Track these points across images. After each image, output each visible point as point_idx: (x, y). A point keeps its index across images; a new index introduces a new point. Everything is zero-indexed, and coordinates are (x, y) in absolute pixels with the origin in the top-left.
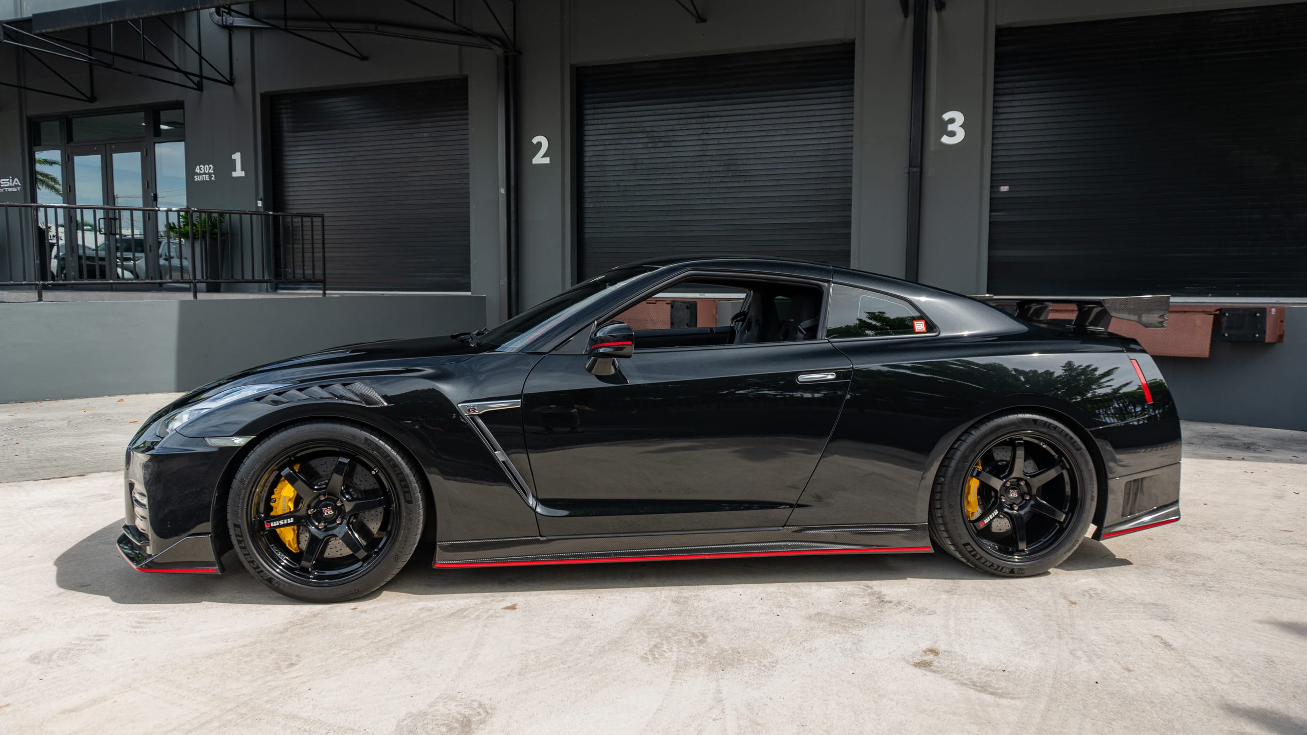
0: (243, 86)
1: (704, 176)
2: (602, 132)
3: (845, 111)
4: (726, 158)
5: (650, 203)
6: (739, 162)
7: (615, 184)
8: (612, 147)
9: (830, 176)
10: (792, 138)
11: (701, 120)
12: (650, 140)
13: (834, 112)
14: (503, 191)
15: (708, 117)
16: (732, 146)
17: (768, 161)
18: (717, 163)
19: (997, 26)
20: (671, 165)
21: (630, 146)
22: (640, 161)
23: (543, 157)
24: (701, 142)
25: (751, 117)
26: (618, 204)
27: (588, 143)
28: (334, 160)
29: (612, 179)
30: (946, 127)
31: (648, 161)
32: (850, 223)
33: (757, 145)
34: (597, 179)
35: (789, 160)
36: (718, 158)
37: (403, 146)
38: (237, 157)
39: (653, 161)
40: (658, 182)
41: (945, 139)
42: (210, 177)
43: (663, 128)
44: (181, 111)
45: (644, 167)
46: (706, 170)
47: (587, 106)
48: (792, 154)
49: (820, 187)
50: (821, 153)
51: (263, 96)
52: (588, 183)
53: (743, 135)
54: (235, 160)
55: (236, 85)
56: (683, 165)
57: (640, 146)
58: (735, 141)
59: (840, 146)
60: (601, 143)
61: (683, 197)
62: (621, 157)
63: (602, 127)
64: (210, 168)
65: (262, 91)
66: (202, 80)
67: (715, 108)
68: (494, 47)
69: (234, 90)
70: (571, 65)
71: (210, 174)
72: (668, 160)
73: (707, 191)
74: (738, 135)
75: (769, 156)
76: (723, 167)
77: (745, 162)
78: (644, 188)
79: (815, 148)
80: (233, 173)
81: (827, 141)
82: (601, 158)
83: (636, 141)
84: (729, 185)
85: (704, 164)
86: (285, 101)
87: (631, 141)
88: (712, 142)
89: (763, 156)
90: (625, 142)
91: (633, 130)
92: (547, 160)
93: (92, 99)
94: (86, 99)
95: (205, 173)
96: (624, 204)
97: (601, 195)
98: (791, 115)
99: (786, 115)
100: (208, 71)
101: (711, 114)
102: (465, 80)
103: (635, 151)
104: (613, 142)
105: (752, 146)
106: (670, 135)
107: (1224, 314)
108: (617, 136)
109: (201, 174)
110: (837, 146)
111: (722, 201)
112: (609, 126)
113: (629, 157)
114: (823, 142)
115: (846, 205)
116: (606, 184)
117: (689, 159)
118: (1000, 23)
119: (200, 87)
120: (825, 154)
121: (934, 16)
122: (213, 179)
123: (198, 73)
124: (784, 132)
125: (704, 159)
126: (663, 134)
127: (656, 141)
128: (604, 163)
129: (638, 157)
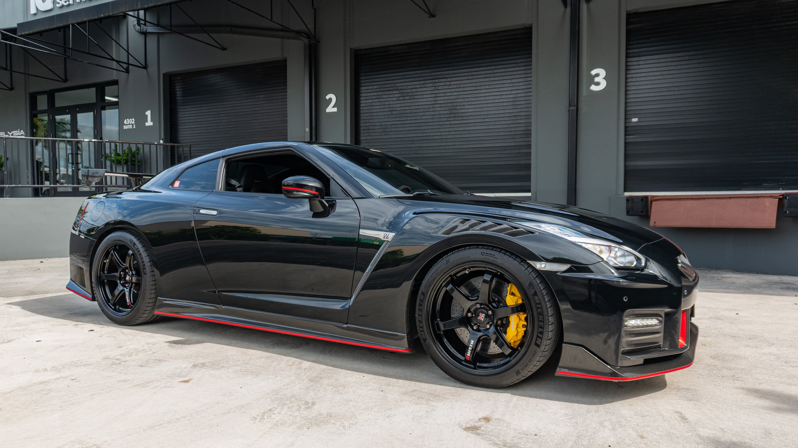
0: (153, 68)
1: (436, 117)
2: (371, 91)
3: (527, 72)
4: (450, 105)
5: (401, 136)
6: (458, 107)
7: (379, 124)
8: (377, 100)
9: (518, 115)
10: (493, 90)
11: (434, 81)
12: (401, 95)
13: (520, 72)
14: (307, 130)
15: (438, 79)
16: (453, 97)
17: (477, 106)
18: (444, 108)
19: (627, 11)
20: (414, 111)
21: (388, 99)
22: (395, 109)
23: (332, 107)
24: (434, 96)
25: (466, 78)
26: (381, 137)
27: (362, 98)
28: (206, 114)
29: (377, 121)
30: (593, 80)
31: (400, 109)
32: (530, 145)
33: (470, 96)
34: (367, 121)
35: (491, 105)
36: (445, 105)
37: (248, 104)
38: (148, 113)
39: (403, 108)
40: (406, 122)
41: (593, 88)
42: (133, 126)
43: (409, 87)
44: (117, 86)
45: (397, 112)
46: (437, 113)
47: (362, 74)
48: (492, 101)
49: (511, 122)
50: (511, 100)
51: (164, 75)
52: (362, 124)
53: (461, 90)
54: (147, 115)
55: (149, 69)
56: (422, 110)
57: (395, 99)
58: (456, 94)
59: (524, 95)
60: (370, 98)
61: (422, 131)
62: (383, 107)
63: (370, 87)
64: (133, 121)
65: (164, 72)
66: (129, 66)
67: (443, 73)
68: (302, 38)
69: (147, 72)
70: (351, 49)
71: (132, 124)
72: (413, 108)
73: (437, 127)
74: (457, 90)
75: (477, 103)
76: (447, 111)
77: (462, 107)
78: (397, 126)
79: (508, 96)
80: (146, 123)
81: (515, 92)
82: (370, 108)
84: (452, 122)
85: (435, 109)
86: (178, 78)
87: (389, 96)
88: (441, 95)
89: (474, 103)
90: (386, 96)
91: (390, 89)
92: (335, 110)
93: (66, 80)
94: (62, 80)
95: (130, 124)
96: (385, 137)
97: (371, 131)
98: (492, 75)
99: (489, 75)
100: (132, 61)
101: (440, 77)
102: (285, 61)
103: (392, 103)
104: (377, 97)
105: (467, 96)
106: (414, 91)
107: (786, 198)
108: (380, 93)
109: (127, 125)
110: (522, 95)
111: (448, 133)
112: (375, 87)
113: (387, 106)
114: (513, 92)
115: (528, 134)
116: (373, 124)
117: (426, 107)
118: (629, 9)
119: (127, 71)
120: (514, 100)
121: (584, 7)
122: (134, 127)
123: (126, 62)
124: (487, 87)
125: (436, 106)
126: (409, 91)
127: (405, 95)
128: (372, 111)
129: (394, 106)
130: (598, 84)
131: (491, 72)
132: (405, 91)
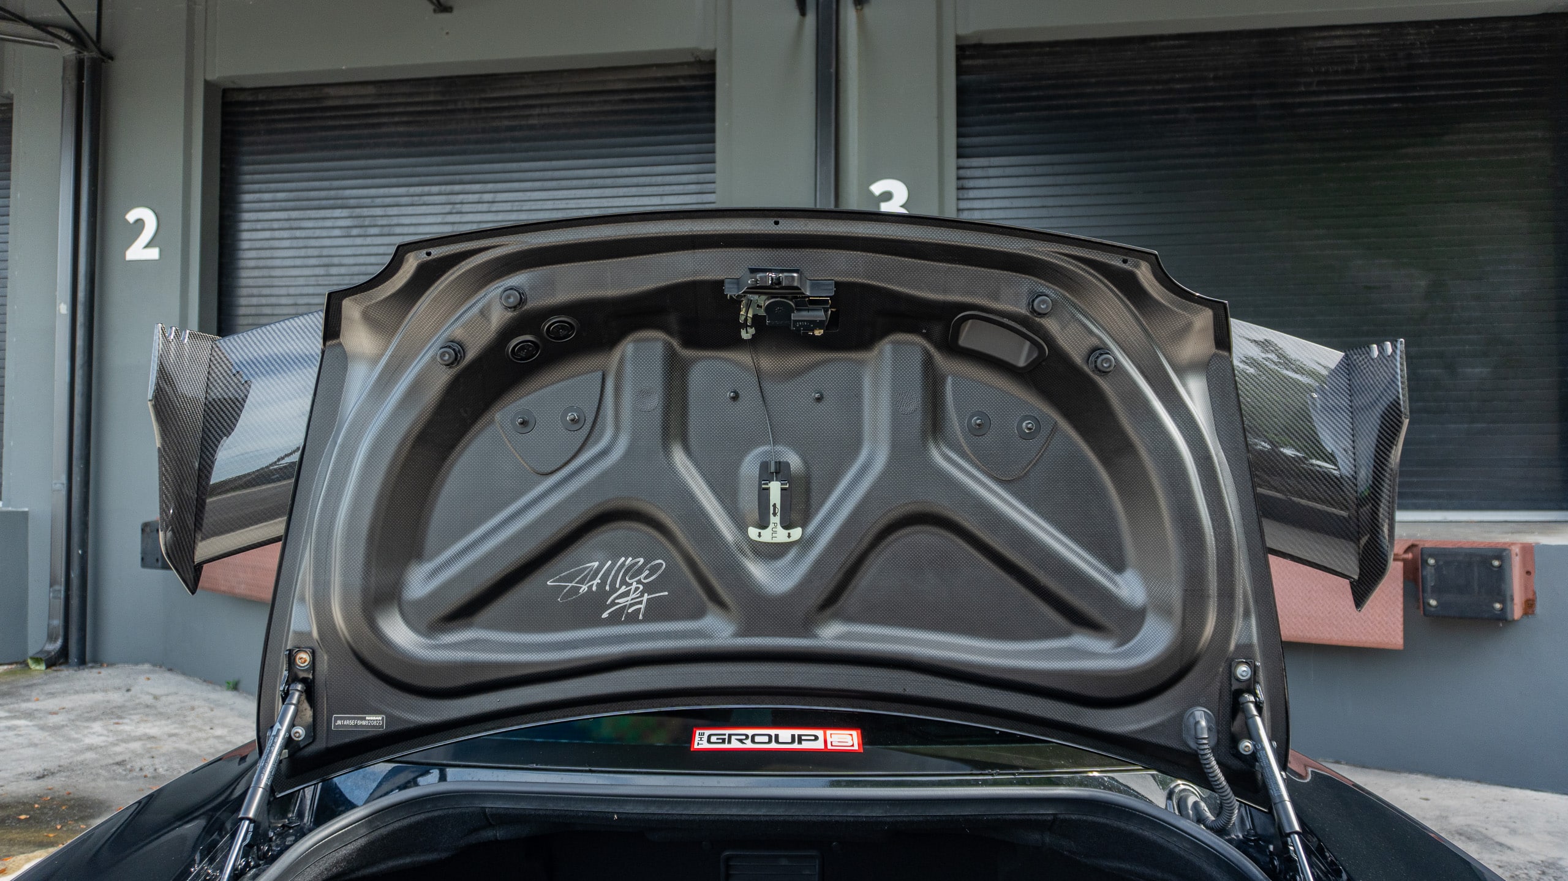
2: (268, 205)
3: (702, 177)
7: (290, 301)
8: (285, 234)
11: (448, 188)
12: (355, 222)
13: (684, 179)
14: (64, 309)
15: (461, 182)
19: (958, 38)
21: (318, 233)
22: (336, 260)
23: (146, 247)
25: (538, 184)
29: (283, 291)
30: (877, 207)
31: (351, 261)
39: (361, 260)
45: (343, 270)
57: (337, 232)
60: (266, 225)
62: (303, 252)
63: (267, 196)
68: (58, 44)
70: (208, 85)
82: (263, 254)
83: (329, 223)
87: (320, 223)
90: (312, 224)
91: (326, 203)
92: (154, 254)
98: (609, 181)
101: (466, 177)
102: (6, 105)
103: (327, 242)
104: (286, 224)
106: (392, 214)
107: (1425, 562)
108: (294, 214)
113: (315, 252)
116: (273, 300)
118: (962, 32)
121: (850, 15)
126: (378, 211)
127: (367, 223)
128: (270, 263)
129: (333, 252)
131: (606, 172)
132: (365, 212)
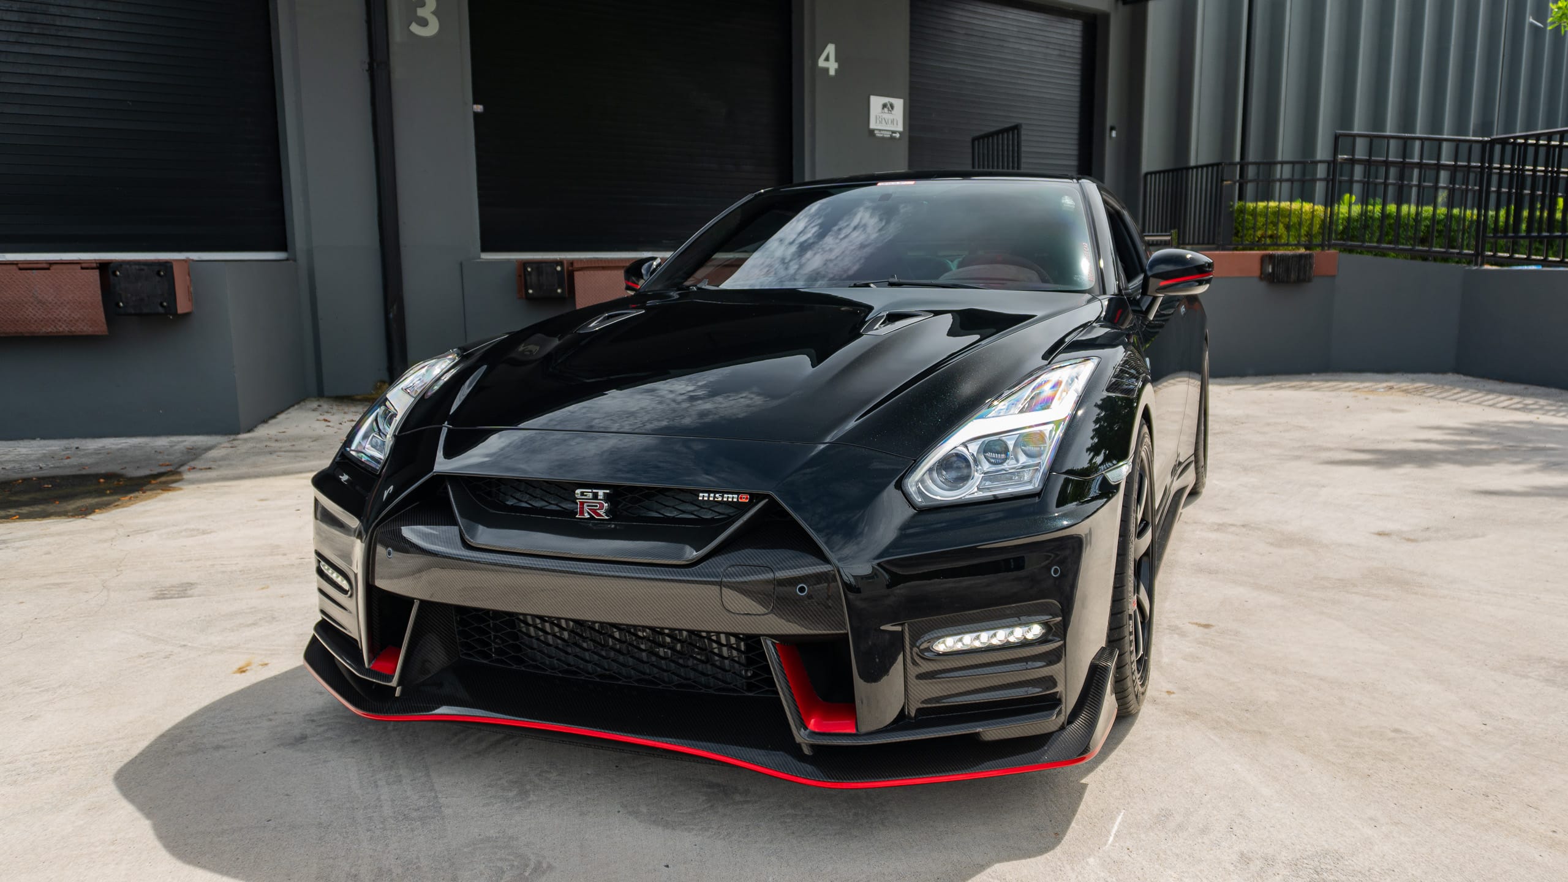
30: (415, 12)
41: (415, 28)
130: (424, 23)
